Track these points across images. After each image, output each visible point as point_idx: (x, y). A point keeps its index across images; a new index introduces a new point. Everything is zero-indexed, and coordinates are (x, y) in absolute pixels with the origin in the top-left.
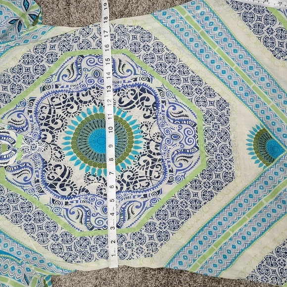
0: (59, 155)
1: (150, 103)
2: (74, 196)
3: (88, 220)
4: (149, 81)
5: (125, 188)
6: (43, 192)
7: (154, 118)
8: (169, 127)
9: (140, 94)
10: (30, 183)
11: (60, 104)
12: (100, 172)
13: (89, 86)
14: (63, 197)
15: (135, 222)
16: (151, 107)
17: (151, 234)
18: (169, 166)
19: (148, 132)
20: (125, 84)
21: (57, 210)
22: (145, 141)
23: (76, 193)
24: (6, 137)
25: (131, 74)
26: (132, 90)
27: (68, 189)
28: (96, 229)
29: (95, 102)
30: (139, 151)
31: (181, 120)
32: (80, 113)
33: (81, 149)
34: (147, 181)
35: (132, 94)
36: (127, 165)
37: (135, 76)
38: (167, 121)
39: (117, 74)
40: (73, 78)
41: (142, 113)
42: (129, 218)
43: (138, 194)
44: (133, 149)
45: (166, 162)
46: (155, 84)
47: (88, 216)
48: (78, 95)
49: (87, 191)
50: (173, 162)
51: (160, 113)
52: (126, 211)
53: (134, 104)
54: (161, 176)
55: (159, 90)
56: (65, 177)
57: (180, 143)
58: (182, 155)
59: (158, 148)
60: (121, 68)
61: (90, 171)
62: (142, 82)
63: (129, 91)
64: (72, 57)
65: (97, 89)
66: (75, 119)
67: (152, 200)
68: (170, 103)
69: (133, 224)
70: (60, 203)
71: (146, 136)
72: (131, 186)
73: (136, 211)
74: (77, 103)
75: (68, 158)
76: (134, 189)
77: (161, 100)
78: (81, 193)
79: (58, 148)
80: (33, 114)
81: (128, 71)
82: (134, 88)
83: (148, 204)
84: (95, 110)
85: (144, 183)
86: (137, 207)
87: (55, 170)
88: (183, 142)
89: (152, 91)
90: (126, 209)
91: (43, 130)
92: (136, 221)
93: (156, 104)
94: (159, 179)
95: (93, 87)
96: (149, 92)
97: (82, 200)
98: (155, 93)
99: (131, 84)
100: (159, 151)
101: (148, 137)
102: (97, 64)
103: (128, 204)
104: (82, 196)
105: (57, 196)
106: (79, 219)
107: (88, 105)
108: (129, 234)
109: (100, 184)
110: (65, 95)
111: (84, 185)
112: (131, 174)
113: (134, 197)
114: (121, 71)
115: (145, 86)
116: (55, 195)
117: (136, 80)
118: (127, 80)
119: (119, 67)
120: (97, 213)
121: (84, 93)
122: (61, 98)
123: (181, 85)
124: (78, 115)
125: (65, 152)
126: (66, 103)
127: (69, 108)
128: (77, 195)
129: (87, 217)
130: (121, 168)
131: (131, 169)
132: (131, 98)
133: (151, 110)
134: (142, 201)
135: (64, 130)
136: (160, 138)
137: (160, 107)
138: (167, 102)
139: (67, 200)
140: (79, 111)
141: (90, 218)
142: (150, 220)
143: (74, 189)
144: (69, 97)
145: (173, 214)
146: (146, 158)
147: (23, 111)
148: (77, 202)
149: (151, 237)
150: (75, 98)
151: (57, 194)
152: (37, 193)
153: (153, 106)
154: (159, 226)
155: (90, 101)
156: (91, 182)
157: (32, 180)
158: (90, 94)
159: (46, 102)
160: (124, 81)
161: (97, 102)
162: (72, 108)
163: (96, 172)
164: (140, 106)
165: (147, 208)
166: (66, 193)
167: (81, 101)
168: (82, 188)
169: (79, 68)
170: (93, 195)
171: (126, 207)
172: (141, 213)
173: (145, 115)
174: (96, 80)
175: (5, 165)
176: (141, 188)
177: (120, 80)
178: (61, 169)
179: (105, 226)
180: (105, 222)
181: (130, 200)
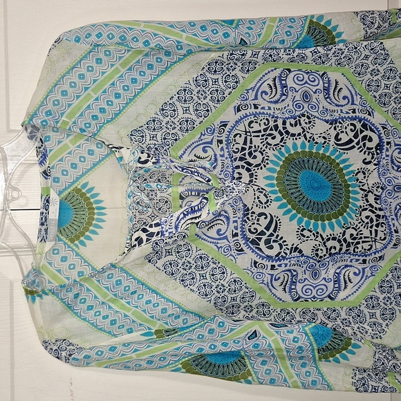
0: (264, 199)
1: (373, 145)
2: (284, 258)
3: (293, 287)
4: (370, 114)
5: (344, 248)
6: (242, 250)
7: (375, 165)
8: (392, 176)
9: (361, 132)
10: (226, 238)
11: (260, 131)
12: (316, 226)
13: (298, 113)
14: (269, 258)
15: (353, 294)
16: (374, 150)
17: (373, 311)
18: (394, 225)
19: (364, 181)
20: (343, 115)
21: (260, 275)
22: (363, 192)
23: (286, 254)
25: (349, 102)
26: (352, 124)
27: (276, 245)
28: (303, 300)
29: (305, 136)
30: (359, 204)
32: (283, 146)
33: (292, 194)
34: (371, 243)
35: (351, 130)
36: (349, 220)
37: (353, 107)
38: (390, 168)
39: (331, 100)
40: (276, 98)
41: (362, 156)
42: (345, 287)
43: (357, 257)
45: (390, 220)
46: (378, 119)
47: (294, 282)
48: (284, 123)
49: (300, 252)
50: (397, 219)
51: (384, 158)
52: (342, 278)
53: (354, 144)
54: (387, 237)
55: (384, 128)
56: (271, 230)
59: (378, 202)
61: (303, 224)
62: (362, 116)
63: (348, 125)
64: (275, 69)
65: (308, 118)
67: (371, 267)
68: (395, 145)
69: (350, 295)
70: (264, 267)
71: (363, 186)
72: (352, 248)
73: (355, 279)
74: (281, 134)
75: (275, 205)
76: (354, 251)
77: (385, 140)
78: (293, 254)
79: (263, 189)
80: (224, 145)
81: (345, 98)
82: (354, 122)
83: (368, 272)
84: (303, 145)
85: (366, 246)
86: (355, 274)
87: (258, 220)
89: (375, 127)
91: (238, 167)
92: (355, 292)
93: (379, 147)
94: (384, 242)
95: (304, 115)
96: (372, 130)
97: (293, 262)
98: (378, 131)
99: (350, 116)
100: (380, 206)
101: (365, 187)
102: (306, 83)
103: (343, 268)
104: (294, 258)
105: (261, 256)
106: (282, 287)
107: (296, 139)
108: (345, 308)
109: (318, 243)
110: (267, 119)
111: (296, 242)
112: (355, 233)
113: (351, 261)
114: (336, 96)
115: (366, 120)
116: (258, 255)
117: (354, 111)
119: (334, 91)
120: (305, 279)
121: (293, 121)
122: (262, 123)
124: (280, 149)
125: (273, 197)
126: (268, 132)
127: (270, 138)
128: (288, 257)
130: (343, 223)
131: (354, 226)
132: (351, 135)
133: (373, 154)
134: (360, 267)
135: (265, 166)
136: (380, 190)
137: (384, 151)
138: (393, 144)
139: (274, 263)
140: (282, 144)
141: (295, 285)
142: (371, 293)
143: (284, 247)
144: (272, 124)
146: (367, 213)
148: (286, 265)
149: (373, 315)
150: (281, 127)
151: (261, 253)
152: (234, 252)
153: (376, 149)
154: (383, 301)
155: (299, 134)
156: (305, 239)
157: (229, 234)
158: (300, 125)
159: (241, 127)
160: (341, 111)
161: (308, 136)
162: (274, 138)
163: (312, 227)
164: (361, 147)
165: (368, 277)
166: (273, 253)
167: (287, 133)
168: (294, 246)
169: (283, 86)
170: (308, 257)
171: (340, 271)
172: (361, 282)
173: (365, 159)
174: (306, 105)
176: (363, 251)
177: (336, 108)
178: (266, 218)
179: (314, 297)
180: (314, 292)
181: (345, 263)
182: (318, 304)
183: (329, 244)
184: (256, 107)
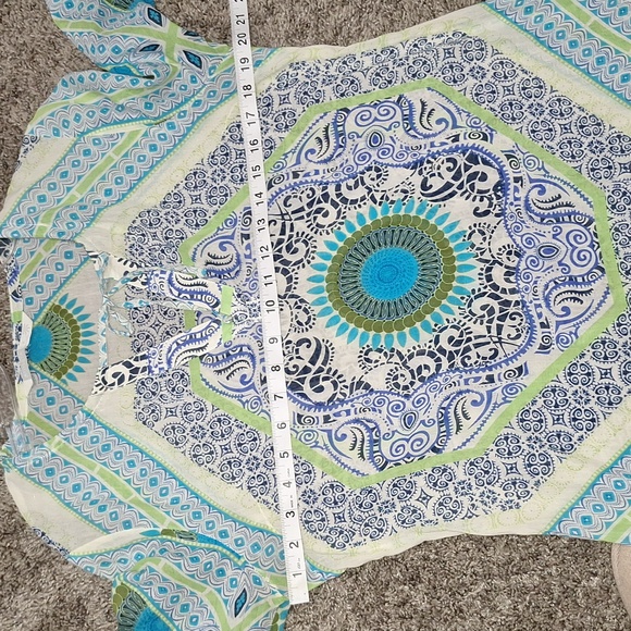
0: (303, 318)
1: (489, 185)
2: (342, 402)
3: (376, 449)
4: (485, 138)
5: (445, 364)
7: (497, 215)
8: (532, 231)
9: (467, 168)
10: (253, 387)
11: (302, 209)
12: (389, 339)
13: (361, 168)
14: (319, 405)
15: (472, 437)
16: (491, 192)
17: (511, 461)
18: (540, 315)
19: (485, 245)
20: (434, 150)
21: (310, 435)
22: (482, 265)
23: (344, 395)
24: (202, 293)
25: (447, 127)
26: (448, 160)
27: (327, 384)
28: (392, 464)
29: (373, 198)
30: (469, 287)
31: (557, 215)
32: (342, 223)
33: (348, 299)
34: (492, 345)
35: (449, 169)
36: (445, 316)
37: (454, 132)
38: (525, 217)
39: (416, 131)
40: (327, 155)
41: (469, 205)
42: (459, 429)
43: (474, 374)
44: (455, 284)
45: (532, 307)
46: (498, 146)
47: (376, 441)
48: (338, 188)
49: (367, 387)
50: (548, 306)
51: (512, 204)
52: (452, 415)
53: (454, 188)
54: (523, 335)
55: (508, 157)
56: (319, 363)
57: (560, 263)
58: (567, 288)
59: (512, 278)
60: (424, 119)
61: (370, 342)
62: (470, 142)
63: (443, 163)
64: (325, 114)
65: (377, 170)
66: (332, 238)
67: (507, 387)
68: (531, 181)
69: (468, 440)
70: (313, 421)
71: (482, 254)
72: (458, 359)
73: (474, 412)
74: (335, 205)
75: (322, 321)
76: (465, 365)
77: (511, 175)
78: (354, 393)
79: (302, 301)
81: (439, 122)
82: (455, 155)
83: (498, 396)
84: (373, 212)
85: (485, 351)
86: (474, 403)
87: (297, 351)
88: (567, 261)
89: (493, 158)
90: (451, 410)
92: (476, 433)
93: (501, 187)
94: (519, 342)
95: (369, 169)
96: (486, 162)
97: (358, 406)
98: (498, 164)
99: (447, 147)
100: (513, 286)
101: (487, 256)
102: (376, 119)
103: (454, 398)
104: (358, 398)
105: (306, 405)
106: (356, 451)
107: (360, 206)
108: (462, 463)
109: (393, 366)
110: (312, 189)
111: (358, 373)
112: (456, 334)
113: (466, 382)
114: (425, 123)
115: (477, 149)
116: (302, 404)
117: (456, 138)
118: (437, 140)
119: (421, 116)
120: (393, 432)
121: (351, 182)
122: (304, 196)
123: (557, 140)
124: (339, 228)
125: (317, 309)
126: (315, 207)
127: (319, 216)
128: (347, 399)
129: (374, 442)
130: (433, 323)
131: (455, 323)
132: (448, 176)
133: (490, 199)
134: (484, 390)
135: (309, 262)
136: (513, 257)
137: (511, 192)
138: (526, 179)
139: (328, 412)
140: (340, 220)
142: (506, 431)
143: (340, 385)
144: (319, 193)
145: (557, 420)
146: (485, 300)
147: (232, 237)
148: (348, 412)
149: (512, 468)
150: (333, 195)
151: (306, 402)
152: (266, 406)
153: (496, 190)
154: (527, 442)
155: (363, 199)
156: (373, 365)
157: (256, 381)
158: (363, 184)
159: (274, 210)
160: (432, 145)
161: (378, 197)
162: (326, 215)
163: (382, 343)
164: (467, 191)
165: (497, 405)
166: (322, 397)
167: (345, 200)
168: (356, 381)
169: (339, 135)
170: (381, 392)
171: (450, 405)
172: (485, 415)
173: (477, 209)
174: (373, 153)
175: (201, 353)
176: (480, 360)
177: (423, 142)
178: (308, 347)
179: (408, 456)
180: (408, 446)
181: (457, 388)
182: (416, 466)
183: (414, 364)
184: (296, 175)
